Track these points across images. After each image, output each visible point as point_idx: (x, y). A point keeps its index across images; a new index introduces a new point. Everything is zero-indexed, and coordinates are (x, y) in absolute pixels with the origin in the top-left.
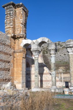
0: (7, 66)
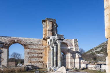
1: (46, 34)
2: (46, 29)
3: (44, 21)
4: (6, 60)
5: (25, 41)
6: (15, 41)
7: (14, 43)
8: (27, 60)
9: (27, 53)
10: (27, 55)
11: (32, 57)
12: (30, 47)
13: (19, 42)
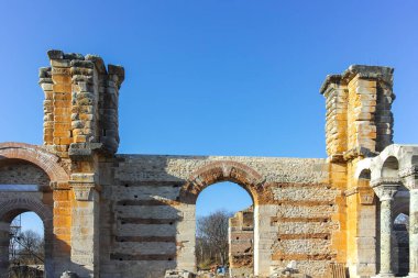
0: (319, 228)
1: (343, 137)
2: (345, 114)
3: (336, 80)
4: (193, 249)
5: (260, 173)
6: (225, 170)
7: (221, 178)
8: (268, 246)
9: (269, 221)
10: (270, 229)
11: (288, 237)
12: (278, 193)
13: (238, 175)
